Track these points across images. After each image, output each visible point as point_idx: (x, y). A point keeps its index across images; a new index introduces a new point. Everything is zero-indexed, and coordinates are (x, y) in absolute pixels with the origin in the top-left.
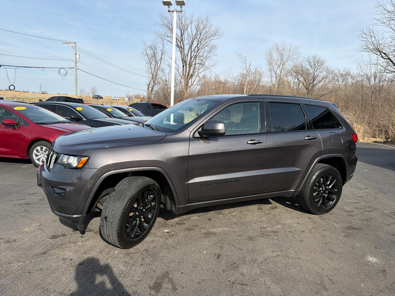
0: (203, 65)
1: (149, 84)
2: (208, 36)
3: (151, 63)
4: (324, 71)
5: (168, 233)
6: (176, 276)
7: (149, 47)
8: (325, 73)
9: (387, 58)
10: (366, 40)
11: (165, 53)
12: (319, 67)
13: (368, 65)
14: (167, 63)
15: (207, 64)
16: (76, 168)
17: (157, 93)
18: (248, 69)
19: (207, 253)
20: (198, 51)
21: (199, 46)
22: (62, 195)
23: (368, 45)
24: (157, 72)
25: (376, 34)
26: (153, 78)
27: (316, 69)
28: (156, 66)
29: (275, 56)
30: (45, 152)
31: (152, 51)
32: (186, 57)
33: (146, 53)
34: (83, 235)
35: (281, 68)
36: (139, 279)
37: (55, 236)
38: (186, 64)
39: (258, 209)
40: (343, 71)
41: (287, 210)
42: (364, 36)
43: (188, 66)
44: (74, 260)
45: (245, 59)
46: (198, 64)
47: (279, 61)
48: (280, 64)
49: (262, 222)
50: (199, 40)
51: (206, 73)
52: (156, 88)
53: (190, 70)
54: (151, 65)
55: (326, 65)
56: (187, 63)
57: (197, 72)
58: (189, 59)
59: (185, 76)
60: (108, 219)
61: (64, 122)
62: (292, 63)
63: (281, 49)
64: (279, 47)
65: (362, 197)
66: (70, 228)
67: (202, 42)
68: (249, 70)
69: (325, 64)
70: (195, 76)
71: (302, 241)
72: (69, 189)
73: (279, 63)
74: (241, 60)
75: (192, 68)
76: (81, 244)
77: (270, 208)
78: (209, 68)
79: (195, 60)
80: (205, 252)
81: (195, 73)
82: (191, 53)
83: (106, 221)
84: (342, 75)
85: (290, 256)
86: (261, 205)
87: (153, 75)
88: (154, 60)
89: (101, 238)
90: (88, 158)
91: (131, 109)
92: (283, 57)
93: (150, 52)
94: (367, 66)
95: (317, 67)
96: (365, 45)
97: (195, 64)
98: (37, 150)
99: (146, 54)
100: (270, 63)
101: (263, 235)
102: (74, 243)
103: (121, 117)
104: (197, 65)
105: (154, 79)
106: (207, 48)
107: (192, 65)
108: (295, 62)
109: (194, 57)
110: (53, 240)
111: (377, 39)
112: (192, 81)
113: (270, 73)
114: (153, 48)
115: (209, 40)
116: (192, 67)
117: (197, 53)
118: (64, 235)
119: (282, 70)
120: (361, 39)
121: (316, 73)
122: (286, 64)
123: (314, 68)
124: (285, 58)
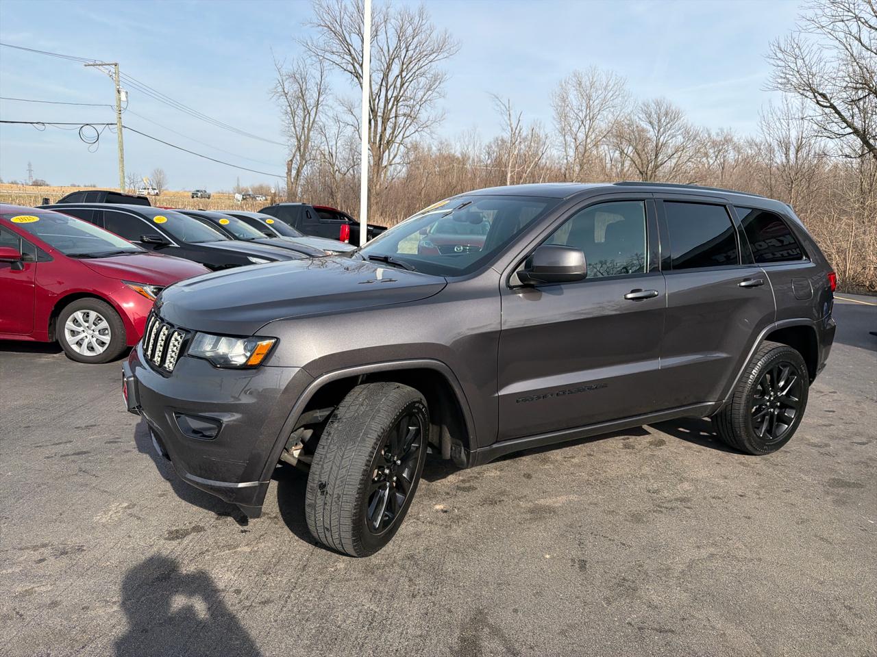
0: (415, 118)
1: (291, 161)
2: (425, 53)
3: (293, 114)
4: (680, 134)
5: (446, 512)
6: (503, 618)
7: (290, 77)
8: (680, 139)
9: (829, 105)
10: (783, 64)
11: (327, 91)
12: (669, 125)
13: (782, 121)
14: (330, 114)
15: (423, 116)
16: (245, 367)
17: (309, 182)
18: (514, 130)
19: (553, 558)
20: (402, 85)
21: (404, 74)
22: (208, 433)
23: (788, 76)
24: (308, 133)
25: (806, 52)
26: (299, 148)
27: (662, 130)
28: (307, 121)
29: (574, 98)
30: (94, 323)
31: (296, 86)
32: (375, 100)
33: (281, 90)
34: (245, 528)
35: (587, 126)
36: (419, 633)
37: (177, 531)
38: (375, 116)
39: (626, 446)
40: (718, 135)
41: (689, 448)
42: (780, 55)
43: (380, 120)
44: (245, 593)
45: (507, 107)
46: (404, 115)
47: (582, 111)
48: (586, 117)
49: (643, 477)
50: (405, 60)
51: (421, 136)
52: (306, 170)
53: (385, 129)
54: (294, 118)
55: (684, 119)
56: (379, 114)
57: (401, 134)
58: (382, 105)
59: (374, 143)
60: (329, 489)
61: (133, 253)
62: (610, 116)
63: (588, 83)
64: (584, 80)
65: (834, 412)
66: (206, 511)
67: (411, 66)
68: (517, 132)
69: (682, 119)
70: (397, 145)
71: (749, 518)
72: (227, 419)
73: (582, 115)
74: (500, 107)
75: (390, 125)
76: (247, 549)
77: (651, 444)
78: (427, 126)
79: (397, 108)
80: (548, 556)
81: (396, 137)
82: (387, 91)
83: (322, 493)
84: (714, 144)
85: (740, 554)
86: (628, 439)
87: (299, 141)
88: (301, 106)
89: (291, 533)
90: (273, 341)
91: (270, 220)
92: (591, 102)
93: (292, 88)
94: (781, 124)
95: (665, 124)
96: (783, 75)
97: (396, 117)
98: (75, 321)
99: (283, 93)
100: (563, 116)
101: (659, 508)
102: (229, 547)
103: (253, 239)
104: (401, 119)
105: (302, 149)
106: (422, 80)
107: (389, 119)
108: (616, 114)
109: (393, 99)
110: (175, 543)
111: (807, 63)
112: (389, 155)
113: (562, 138)
114: (299, 79)
115: (427, 61)
116: (389, 123)
117: (400, 91)
118: (197, 529)
119: (588, 132)
120: (772, 61)
121: (662, 137)
122: (599, 117)
123: (657, 128)
124: (596, 103)
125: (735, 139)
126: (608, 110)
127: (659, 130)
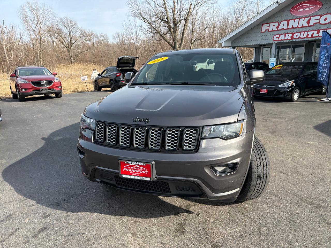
4: (78, 31)
9: (148, 22)
16: (238, 136)
34: (195, 213)
35: (39, 27)
37: (177, 230)
47: (35, 20)
48: (37, 23)
55: (78, 25)
63: (35, 8)
72: (239, 161)
76: (213, 219)
83: (259, 178)
113: (28, 32)
118: (182, 224)
119: (40, 29)
122: (43, 23)
123: (68, 28)
124: (41, 17)
125: (95, 33)
126: (47, 20)
127: (69, 30)
